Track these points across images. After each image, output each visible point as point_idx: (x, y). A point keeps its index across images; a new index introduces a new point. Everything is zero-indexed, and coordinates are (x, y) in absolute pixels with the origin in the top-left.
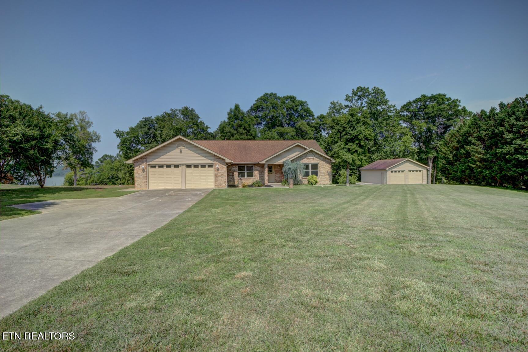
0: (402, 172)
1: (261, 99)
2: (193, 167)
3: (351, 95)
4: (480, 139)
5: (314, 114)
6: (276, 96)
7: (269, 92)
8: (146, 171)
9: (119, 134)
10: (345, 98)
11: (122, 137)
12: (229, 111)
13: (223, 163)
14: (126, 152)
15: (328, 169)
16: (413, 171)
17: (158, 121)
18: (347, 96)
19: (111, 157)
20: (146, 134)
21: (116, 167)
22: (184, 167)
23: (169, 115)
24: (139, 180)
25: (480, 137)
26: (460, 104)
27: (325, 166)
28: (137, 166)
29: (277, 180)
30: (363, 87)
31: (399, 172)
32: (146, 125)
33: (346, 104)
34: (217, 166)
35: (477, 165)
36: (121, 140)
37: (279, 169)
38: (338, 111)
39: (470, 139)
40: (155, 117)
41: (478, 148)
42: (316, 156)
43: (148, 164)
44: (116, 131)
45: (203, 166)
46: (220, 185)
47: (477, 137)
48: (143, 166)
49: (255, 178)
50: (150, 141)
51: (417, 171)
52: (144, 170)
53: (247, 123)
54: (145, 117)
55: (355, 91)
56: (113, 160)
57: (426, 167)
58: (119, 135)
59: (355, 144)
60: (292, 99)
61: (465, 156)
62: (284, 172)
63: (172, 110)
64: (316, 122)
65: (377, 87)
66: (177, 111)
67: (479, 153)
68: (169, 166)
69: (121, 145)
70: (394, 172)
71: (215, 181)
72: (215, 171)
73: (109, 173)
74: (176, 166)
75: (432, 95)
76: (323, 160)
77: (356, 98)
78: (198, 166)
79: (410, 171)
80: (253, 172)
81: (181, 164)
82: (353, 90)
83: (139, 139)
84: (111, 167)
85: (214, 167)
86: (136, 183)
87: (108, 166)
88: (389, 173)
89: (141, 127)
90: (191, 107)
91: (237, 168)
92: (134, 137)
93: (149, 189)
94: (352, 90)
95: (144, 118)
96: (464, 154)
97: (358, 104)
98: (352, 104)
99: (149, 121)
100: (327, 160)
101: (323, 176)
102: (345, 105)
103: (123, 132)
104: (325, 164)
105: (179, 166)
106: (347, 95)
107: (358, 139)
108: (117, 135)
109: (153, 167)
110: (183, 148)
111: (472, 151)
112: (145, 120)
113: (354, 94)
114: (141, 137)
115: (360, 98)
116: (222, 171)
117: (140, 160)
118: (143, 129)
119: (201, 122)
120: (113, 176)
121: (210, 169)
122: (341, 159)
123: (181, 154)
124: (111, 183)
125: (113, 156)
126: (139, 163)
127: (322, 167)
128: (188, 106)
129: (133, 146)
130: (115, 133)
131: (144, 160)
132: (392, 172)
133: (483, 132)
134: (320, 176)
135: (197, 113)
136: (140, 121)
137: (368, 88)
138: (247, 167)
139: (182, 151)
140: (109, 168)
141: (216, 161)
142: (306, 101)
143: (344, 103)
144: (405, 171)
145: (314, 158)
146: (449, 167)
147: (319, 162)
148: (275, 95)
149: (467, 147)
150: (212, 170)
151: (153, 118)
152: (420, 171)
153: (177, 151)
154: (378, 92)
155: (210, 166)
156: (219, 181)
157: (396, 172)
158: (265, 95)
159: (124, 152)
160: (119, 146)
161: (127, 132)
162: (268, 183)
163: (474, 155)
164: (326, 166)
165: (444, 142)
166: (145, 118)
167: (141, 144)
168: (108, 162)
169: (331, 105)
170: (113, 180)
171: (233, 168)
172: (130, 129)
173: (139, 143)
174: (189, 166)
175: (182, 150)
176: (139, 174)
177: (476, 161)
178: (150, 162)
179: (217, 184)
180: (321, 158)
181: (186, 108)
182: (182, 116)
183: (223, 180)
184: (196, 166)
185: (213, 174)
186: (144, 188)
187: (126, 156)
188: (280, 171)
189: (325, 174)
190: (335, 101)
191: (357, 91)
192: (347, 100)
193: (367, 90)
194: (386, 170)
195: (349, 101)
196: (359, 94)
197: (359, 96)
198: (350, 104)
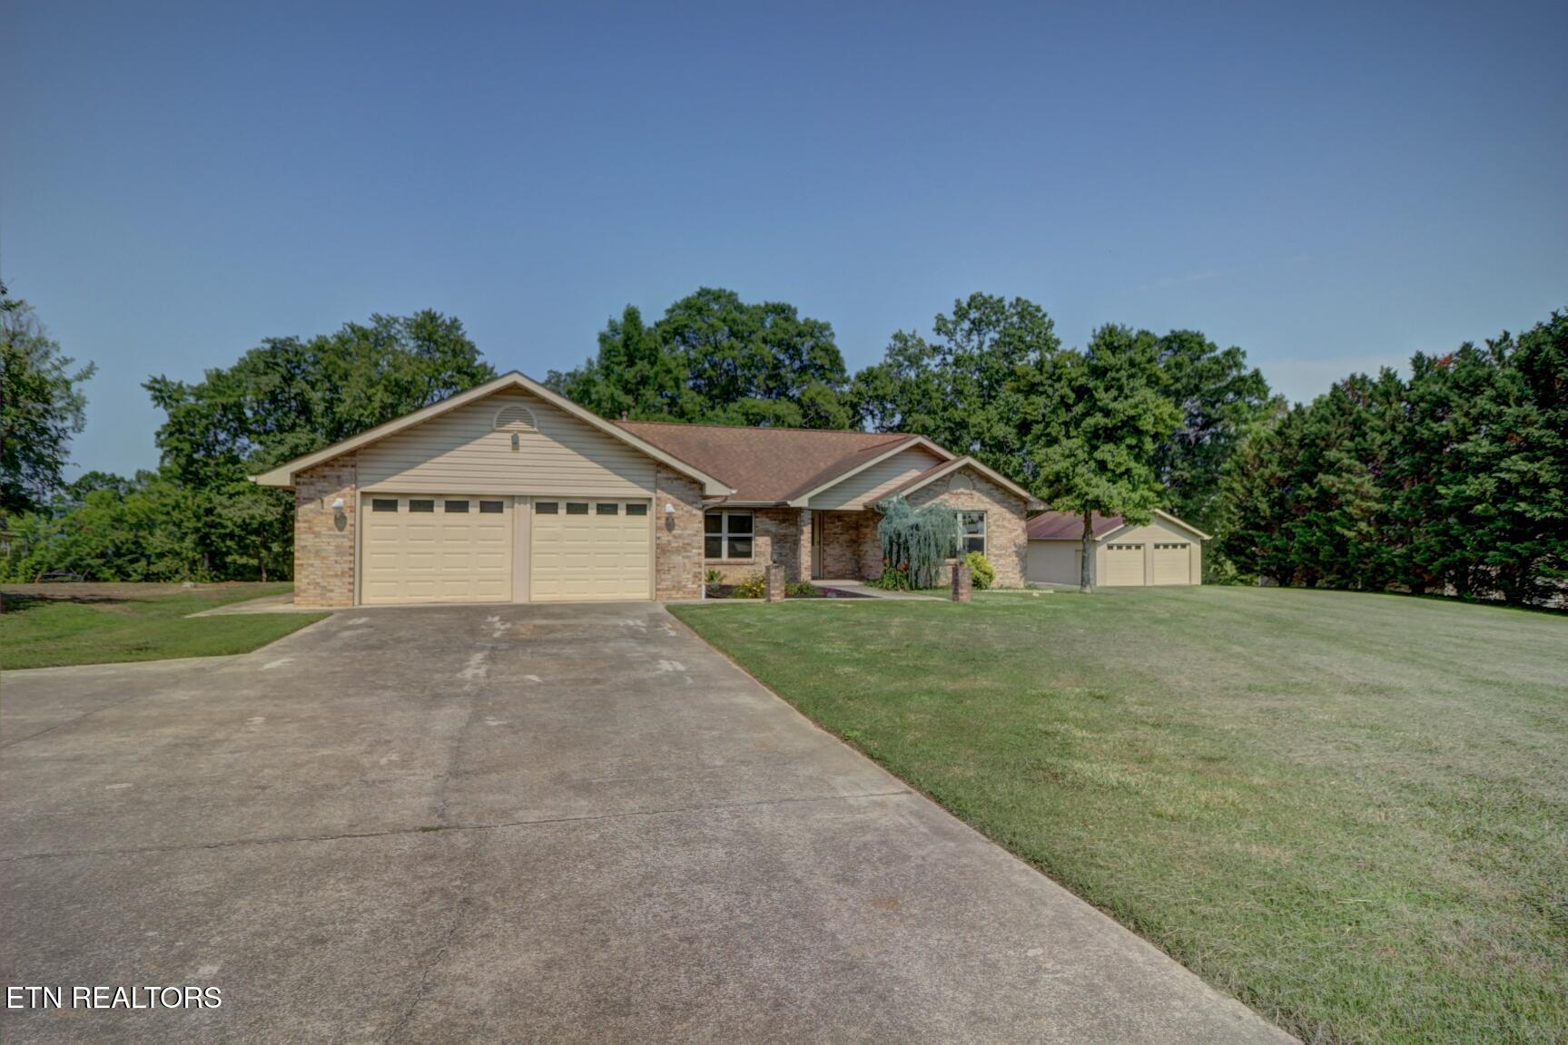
0: (1138, 547)
1: (688, 305)
2: (562, 511)
3: (950, 317)
4: (1365, 456)
5: (847, 366)
6: (736, 301)
7: (714, 287)
8: (350, 521)
9: (162, 392)
10: (934, 326)
11: (174, 404)
12: (605, 328)
13: (691, 499)
14: (191, 461)
15: (1015, 533)
16: (1166, 546)
17: (320, 355)
18: (940, 319)
19: (114, 481)
20: (273, 398)
21: (134, 514)
22: (527, 509)
23: (363, 334)
24: (317, 563)
25: (1364, 449)
26: (1245, 362)
27: (1005, 524)
28: (310, 500)
29: (831, 569)
30: (986, 294)
31: (1129, 547)
32: (277, 364)
33: (936, 343)
34: (669, 508)
35: (1360, 532)
36: (170, 415)
37: (838, 530)
38: (914, 361)
39: (1332, 454)
40: (310, 342)
41: (1363, 482)
42: (979, 486)
43: (363, 494)
44: (156, 381)
45: (607, 508)
46: (678, 587)
47: (1357, 450)
48: (339, 502)
49: (757, 560)
50: (289, 422)
51: (1175, 546)
52: (340, 520)
53: (669, 371)
54: (271, 337)
55: (965, 305)
56: (122, 493)
57: (1199, 536)
58: (163, 398)
59: (1123, 446)
60: (782, 311)
61: (1315, 504)
62: (885, 539)
63: (378, 319)
64: (855, 391)
65: (1024, 298)
66: (397, 326)
67: (1365, 497)
68: (457, 505)
69: (171, 434)
70: (1115, 548)
71: (658, 571)
72: (658, 529)
73: (105, 536)
74: (492, 505)
75: (1172, 332)
76: (1000, 502)
77: (966, 325)
78: (586, 505)
79: (1157, 546)
80: (749, 540)
81: (512, 497)
82: (958, 302)
83: (244, 414)
84: (114, 514)
85: (651, 512)
86: (301, 578)
87: (101, 512)
88: (1102, 550)
89: (255, 371)
90: (446, 313)
92: (225, 408)
93: (360, 604)
94: (954, 304)
95: (268, 341)
96: (1309, 498)
97: (972, 344)
98: (952, 345)
99: (287, 351)
100: (1013, 501)
101: (1000, 556)
102: (931, 345)
103: (180, 385)
104: (1008, 514)
105: (505, 504)
106: (940, 315)
107: (1139, 432)
108: (155, 398)
109: (385, 504)
110: (528, 428)
111: (1344, 492)
112: (273, 348)
113: (961, 314)
114: (252, 408)
115: (977, 326)
116: (685, 529)
117: (327, 471)
118: (264, 379)
119: (484, 366)
120: (118, 548)
121: (637, 520)
122: (1078, 497)
123: (515, 455)
124: (113, 571)
125: (122, 480)
126: (321, 485)
127: (998, 526)
128: (437, 310)
129: (217, 441)
130: (150, 388)
131: (346, 472)
132: (1110, 547)
133: (1375, 434)
134: (992, 558)
135: (468, 338)
136: (249, 353)
137: (1001, 300)
138: (730, 518)
139: (521, 443)
140: (107, 520)
141: (663, 489)
142: (829, 324)
143: (932, 339)
144: (1143, 545)
145: (974, 492)
146: (1260, 537)
147: (988, 506)
148: (731, 297)
149: (1326, 480)
150: (644, 523)
151: (303, 341)
152: (1184, 546)
153: (501, 440)
154: (1027, 312)
155: (637, 508)
156: (673, 573)
157: (1120, 547)
158: (700, 294)
159: (183, 461)
160: (163, 437)
161: (198, 388)
162: (814, 578)
163: (1349, 503)
164: (1009, 521)
165: (1237, 462)
166: (274, 342)
167: (250, 432)
168: (102, 498)
169: (893, 342)
170: (119, 562)
172: (208, 377)
173: (243, 428)
174: (546, 507)
175: (521, 436)
176: (317, 535)
177: (1357, 520)
178: (374, 482)
179: (664, 585)
180: (996, 493)
181: (431, 317)
182: (412, 344)
183: (688, 567)
184: (577, 508)
185: (647, 543)
186: (338, 598)
187: (190, 473)
188: (842, 538)
189: (1005, 548)
190: (907, 332)
191: (969, 305)
192: (938, 330)
193: (997, 306)
194: (1094, 541)
195: (946, 333)
196: (974, 314)
197: (973, 322)
198: (949, 342)
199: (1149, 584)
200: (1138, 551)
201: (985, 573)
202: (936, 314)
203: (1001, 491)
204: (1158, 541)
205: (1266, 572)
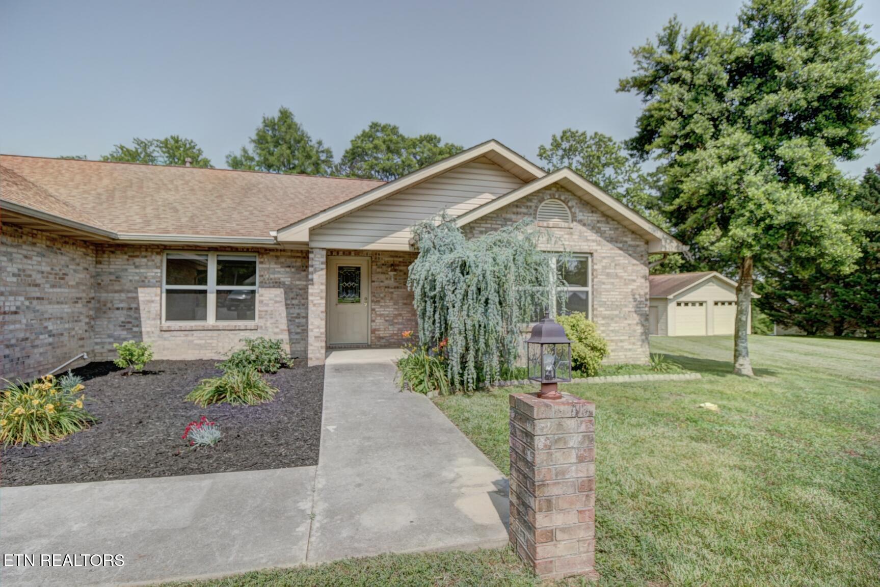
0: (701, 304)
3: (548, 146)
6: (398, 132)
15: (633, 285)
16: (723, 303)
18: (542, 148)
27: (620, 271)
29: (381, 334)
30: (573, 129)
31: (694, 304)
37: (392, 283)
42: (580, 216)
49: (261, 324)
51: (730, 303)
55: (558, 138)
62: (418, 292)
65: (600, 133)
70: (683, 304)
76: (611, 239)
77: (560, 152)
79: (716, 304)
80: (252, 293)
82: (554, 136)
88: (672, 306)
91: (156, 269)
94: (551, 137)
100: (629, 239)
101: (612, 318)
104: (623, 259)
106: (542, 146)
113: (556, 145)
115: (567, 153)
127: (608, 275)
128: (181, 136)
132: (679, 304)
134: (601, 321)
137: (584, 134)
138: (219, 262)
144: (706, 302)
145: (574, 224)
147: (593, 247)
148: (394, 130)
154: (602, 142)
157: (687, 304)
164: (624, 268)
171: (132, 270)
180: (604, 227)
181: (176, 139)
188: (397, 293)
189: (618, 307)
191: (562, 138)
192: (541, 155)
193: (581, 139)
194: (667, 299)
195: (545, 158)
196: (565, 145)
197: (565, 150)
198: (548, 164)
199: (710, 334)
200: (701, 307)
201: (594, 348)
202: (539, 146)
203: (613, 224)
204: (717, 299)
205: (799, 324)
